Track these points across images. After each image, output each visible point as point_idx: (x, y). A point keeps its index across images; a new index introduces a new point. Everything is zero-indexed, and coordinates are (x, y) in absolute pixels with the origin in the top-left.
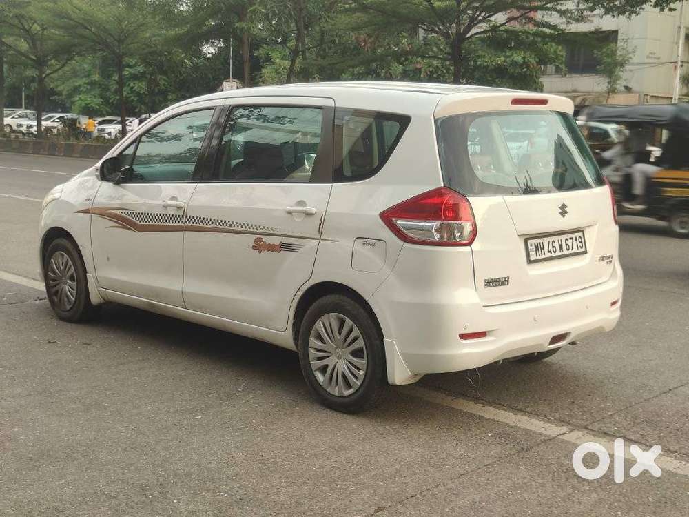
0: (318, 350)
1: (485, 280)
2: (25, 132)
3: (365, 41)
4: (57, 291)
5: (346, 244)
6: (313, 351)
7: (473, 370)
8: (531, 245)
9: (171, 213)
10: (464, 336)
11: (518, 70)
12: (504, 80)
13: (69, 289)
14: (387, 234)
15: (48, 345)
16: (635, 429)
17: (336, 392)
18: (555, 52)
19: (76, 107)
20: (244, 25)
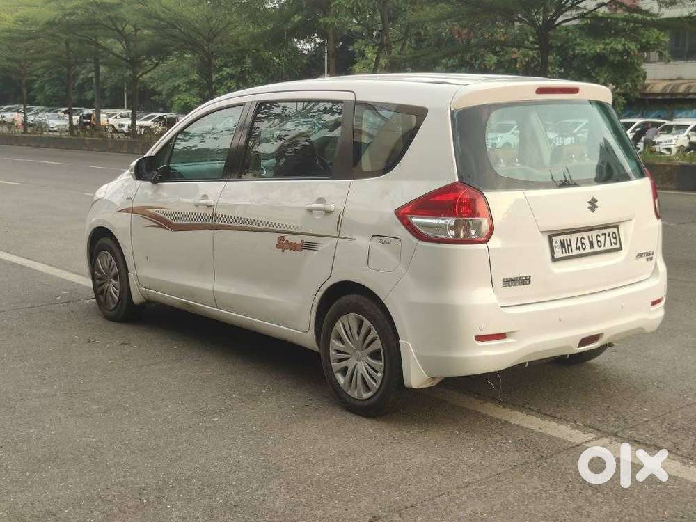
0: (339, 352)
1: (504, 280)
2: (126, 132)
3: (459, 33)
4: (103, 290)
5: (362, 241)
6: (334, 353)
7: (494, 374)
8: (556, 242)
9: (202, 212)
10: (480, 338)
11: (618, 58)
12: (604, 68)
13: (113, 287)
14: (401, 231)
15: (87, 345)
16: (669, 436)
17: (355, 395)
18: (657, 38)
19: (176, 107)
20: (328, 20)
